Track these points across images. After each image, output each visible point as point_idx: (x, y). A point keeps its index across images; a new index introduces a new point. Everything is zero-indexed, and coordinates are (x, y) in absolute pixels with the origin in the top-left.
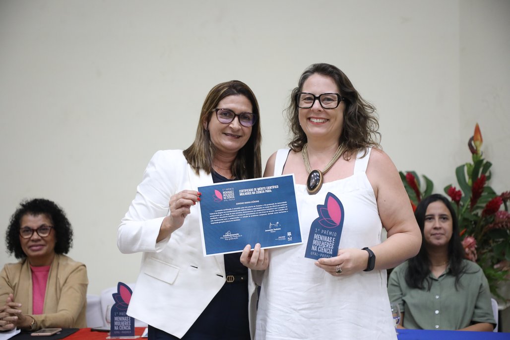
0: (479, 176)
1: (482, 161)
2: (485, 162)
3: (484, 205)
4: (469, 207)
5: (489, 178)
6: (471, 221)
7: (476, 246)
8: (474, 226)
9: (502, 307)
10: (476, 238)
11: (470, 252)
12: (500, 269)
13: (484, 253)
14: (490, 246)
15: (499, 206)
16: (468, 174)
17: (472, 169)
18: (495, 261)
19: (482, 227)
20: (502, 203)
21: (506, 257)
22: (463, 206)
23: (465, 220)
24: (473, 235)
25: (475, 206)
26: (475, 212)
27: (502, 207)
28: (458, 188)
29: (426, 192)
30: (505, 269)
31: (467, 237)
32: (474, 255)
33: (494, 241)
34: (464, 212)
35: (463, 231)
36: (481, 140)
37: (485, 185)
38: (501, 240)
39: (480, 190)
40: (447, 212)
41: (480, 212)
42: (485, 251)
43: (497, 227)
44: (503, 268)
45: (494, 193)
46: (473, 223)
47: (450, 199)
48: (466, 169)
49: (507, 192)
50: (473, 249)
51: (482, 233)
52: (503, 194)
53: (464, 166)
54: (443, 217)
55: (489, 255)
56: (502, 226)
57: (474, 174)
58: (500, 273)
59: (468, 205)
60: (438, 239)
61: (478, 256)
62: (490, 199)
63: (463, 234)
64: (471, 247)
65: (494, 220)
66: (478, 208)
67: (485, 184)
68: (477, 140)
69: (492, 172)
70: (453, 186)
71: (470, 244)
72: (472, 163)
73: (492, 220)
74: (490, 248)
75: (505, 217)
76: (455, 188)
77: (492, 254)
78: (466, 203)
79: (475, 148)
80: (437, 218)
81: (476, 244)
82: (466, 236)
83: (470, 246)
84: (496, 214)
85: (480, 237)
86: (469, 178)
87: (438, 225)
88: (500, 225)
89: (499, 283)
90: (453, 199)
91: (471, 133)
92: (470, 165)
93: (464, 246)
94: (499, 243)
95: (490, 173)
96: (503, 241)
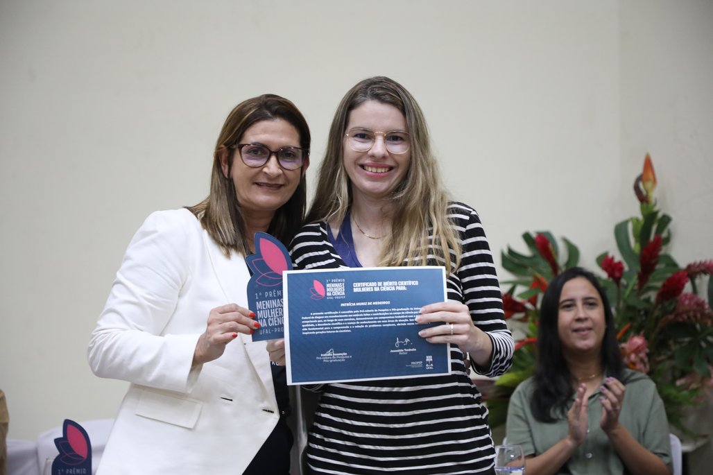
0: (652, 237)
1: (656, 213)
2: (660, 215)
3: (659, 284)
4: (636, 287)
5: (667, 240)
6: (640, 311)
7: (647, 350)
8: (644, 318)
9: (688, 448)
10: (647, 338)
11: (638, 360)
12: (685, 387)
13: (660, 362)
14: (670, 350)
15: (682, 286)
16: (635, 236)
17: (640, 227)
18: (677, 374)
19: (657, 320)
20: (687, 281)
21: (695, 368)
22: (626, 287)
23: (629, 308)
24: (642, 333)
25: (645, 286)
26: (645, 296)
27: (688, 288)
28: (618, 257)
29: (567, 264)
30: (694, 386)
31: (633, 337)
32: (645, 364)
33: (676, 343)
34: (629, 296)
35: (626, 326)
36: (655, 181)
37: (662, 252)
38: (687, 339)
39: (653, 261)
40: (594, 294)
41: (653, 295)
42: (663, 357)
43: (680, 320)
44: (690, 384)
45: (675, 265)
46: (642, 313)
47: (603, 275)
48: (630, 227)
49: (695, 264)
50: (642, 355)
51: (657, 330)
52: (689, 267)
53: (626, 222)
54: (588, 303)
55: (667, 364)
56: (689, 318)
57: (643, 234)
58: (685, 393)
59: (634, 285)
60: (584, 338)
61: (650, 367)
62: (669, 275)
63: (627, 333)
64: (640, 352)
65: (675, 309)
66: (650, 288)
67: (660, 250)
68: (648, 180)
69: (672, 231)
70: (610, 255)
71: (638, 347)
72: (640, 217)
73: (672, 307)
74: (669, 353)
75: (692, 303)
76: (613, 258)
77: (673, 363)
78: (630, 282)
79: (644, 193)
80: (579, 304)
81: (648, 348)
82: (632, 334)
83: (637, 350)
84: (678, 298)
85: (653, 336)
86: (636, 241)
87: (582, 315)
88: (685, 316)
89: (684, 408)
90: (611, 275)
91: (638, 170)
92: (638, 220)
93: (628, 351)
94: (684, 345)
95: (669, 233)
96: (690, 342)
